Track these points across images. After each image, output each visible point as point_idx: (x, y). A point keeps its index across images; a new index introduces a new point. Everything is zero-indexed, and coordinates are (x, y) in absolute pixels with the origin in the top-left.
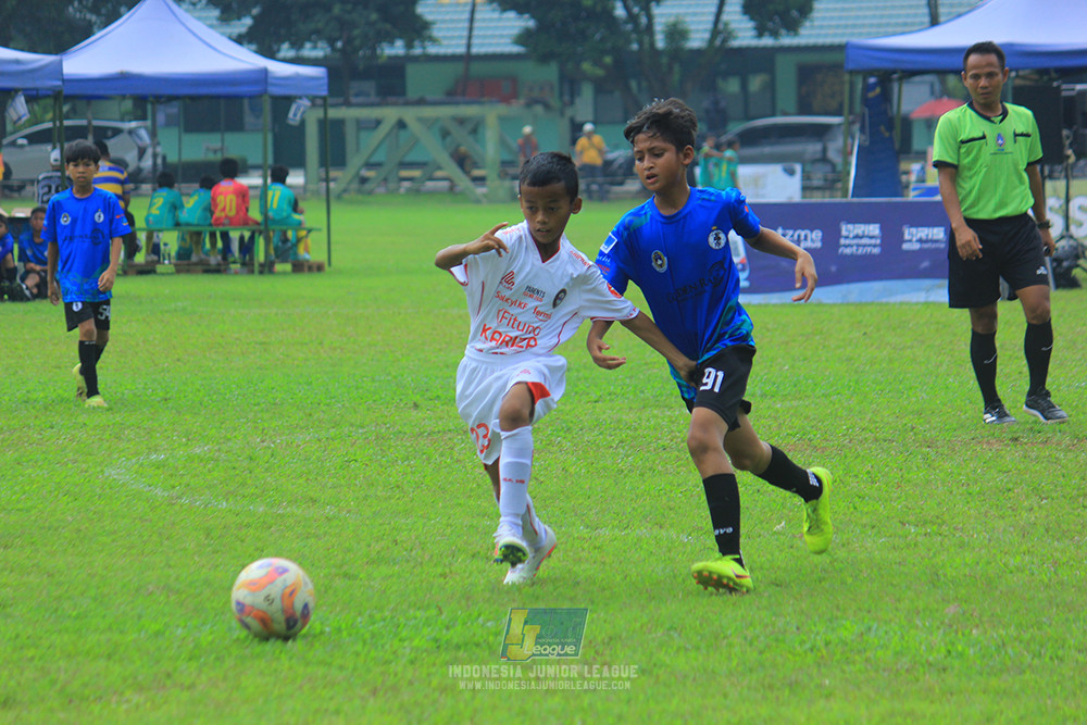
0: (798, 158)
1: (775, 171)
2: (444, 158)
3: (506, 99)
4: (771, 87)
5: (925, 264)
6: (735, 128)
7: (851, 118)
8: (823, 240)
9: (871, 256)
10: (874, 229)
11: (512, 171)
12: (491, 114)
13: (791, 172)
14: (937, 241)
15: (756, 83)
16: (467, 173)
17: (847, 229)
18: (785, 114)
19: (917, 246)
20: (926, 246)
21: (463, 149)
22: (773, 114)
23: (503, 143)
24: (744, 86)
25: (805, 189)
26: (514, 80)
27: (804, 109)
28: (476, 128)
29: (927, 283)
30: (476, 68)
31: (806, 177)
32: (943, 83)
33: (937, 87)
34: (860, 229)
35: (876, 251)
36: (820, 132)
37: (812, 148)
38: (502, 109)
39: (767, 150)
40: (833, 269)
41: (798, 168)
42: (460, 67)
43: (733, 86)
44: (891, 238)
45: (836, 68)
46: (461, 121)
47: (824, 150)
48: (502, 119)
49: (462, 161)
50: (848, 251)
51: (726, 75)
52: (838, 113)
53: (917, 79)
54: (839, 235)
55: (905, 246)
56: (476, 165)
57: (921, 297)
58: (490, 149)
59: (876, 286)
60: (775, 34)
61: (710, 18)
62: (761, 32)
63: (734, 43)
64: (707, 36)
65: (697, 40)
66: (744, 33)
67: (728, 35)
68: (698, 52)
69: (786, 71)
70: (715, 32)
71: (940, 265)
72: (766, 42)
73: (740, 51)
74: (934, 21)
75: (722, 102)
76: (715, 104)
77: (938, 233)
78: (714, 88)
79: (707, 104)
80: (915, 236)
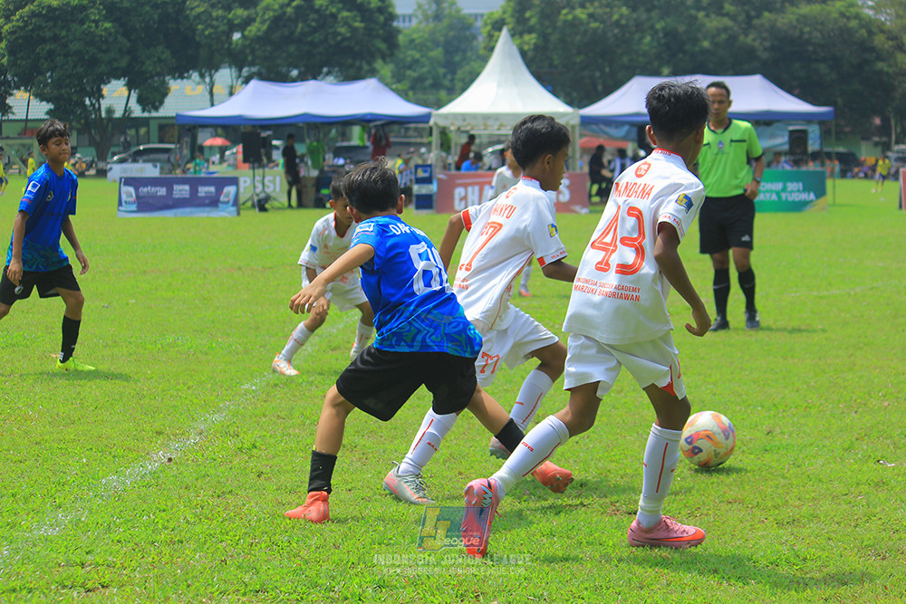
0: (159, 161)
1: (149, 166)
4: (148, 133)
5: (207, 201)
6: (134, 149)
7: (178, 146)
8: (167, 192)
9: (185, 199)
10: (187, 187)
13: (156, 166)
14: (211, 193)
15: (143, 131)
16: (26, 166)
17: (175, 187)
18: (153, 143)
21: (24, 157)
22: (149, 143)
24: (137, 132)
25: (161, 173)
27: (161, 141)
29: (208, 209)
30: (29, 125)
31: (162, 169)
32: (216, 131)
33: (214, 133)
34: (181, 187)
36: (167, 151)
37: (165, 156)
39: (145, 157)
40: (171, 203)
41: (158, 164)
42: (23, 125)
43: (132, 132)
44: (194, 191)
45: (173, 125)
46: (24, 145)
47: (169, 158)
49: (24, 162)
50: (176, 196)
51: (130, 128)
52: (173, 143)
53: (205, 130)
54: (173, 189)
55: (199, 195)
57: (206, 215)
59: (188, 210)
60: (149, 112)
61: (124, 106)
62: (144, 111)
63: (133, 115)
64: (122, 112)
65: (118, 114)
66: (137, 111)
67: (131, 112)
68: (119, 119)
69: (154, 127)
70: (125, 111)
71: (214, 202)
72: (146, 115)
73: (135, 118)
74: (212, 105)
75: (128, 139)
76: (126, 139)
77: (212, 189)
78: (125, 133)
79: (122, 139)
80: (204, 191)
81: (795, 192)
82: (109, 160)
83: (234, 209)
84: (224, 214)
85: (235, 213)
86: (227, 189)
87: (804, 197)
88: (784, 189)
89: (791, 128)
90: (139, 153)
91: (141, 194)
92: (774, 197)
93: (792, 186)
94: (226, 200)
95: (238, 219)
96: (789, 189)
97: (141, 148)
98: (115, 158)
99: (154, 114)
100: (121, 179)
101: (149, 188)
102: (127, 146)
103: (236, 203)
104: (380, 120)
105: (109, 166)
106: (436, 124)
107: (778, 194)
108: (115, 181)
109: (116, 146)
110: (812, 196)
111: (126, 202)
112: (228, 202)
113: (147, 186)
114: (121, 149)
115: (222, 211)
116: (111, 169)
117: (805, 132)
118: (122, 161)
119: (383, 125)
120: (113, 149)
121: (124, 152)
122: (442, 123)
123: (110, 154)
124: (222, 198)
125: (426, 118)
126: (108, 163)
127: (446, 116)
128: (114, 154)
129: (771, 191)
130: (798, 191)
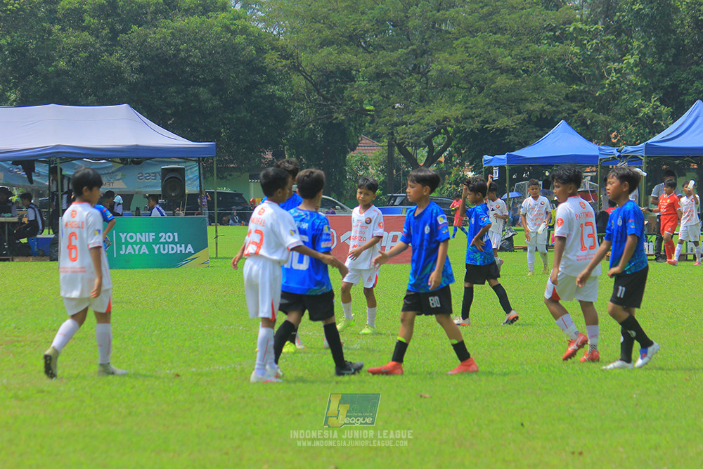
81: (170, 243)
87: (180, 249)
88: (157, 241)
89: (164, 166)
92: (144, 249)
93: (164, 237)
96: (162, 240)
107: (149, 245)
110: (190, 248)
117: (181, 171)
129: (141, 243)
130: (173, 242)
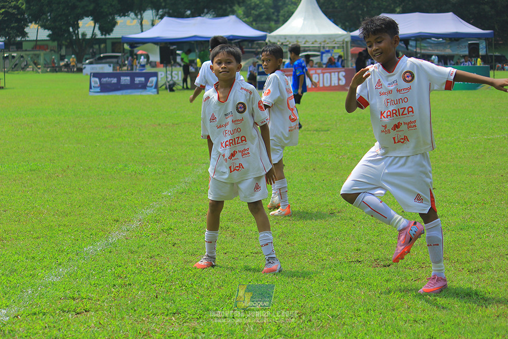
0: (112, 63)
1: (106, 66)
2: (32, 63)
3: (45, 50)
4: (106, 47)
5: (140, 86)
6: (97, 56)
7: (123, 54)
8: (117, 81)
9: (127, 85)
10: (128, 78)
11: (47, 66)
12: (42, 53)
13: (110, 66)
14: (142, 81)
15: (102, 46)
16: (37, 66)
17: (122, 78)
18: (109, 53)
19: (138, 82)
20: (141, 82)
21: (35, 61)
22: (106, 53)
23: (45, 59)
24: (100, 47)
25: (113, 70)
26: (47, 46)
27: (113, 52)
28: (38, 56)
29: (140, 90)
30: (38, 43)
34: (125, 78)
35: (129, 83)
37: (115, 60)
38: (44, 52)
39: (104, 61)
40: (119, 87)
41: (112, 65)
42: (35, 43)
43: (97, 47)
44: (132, 80)
45: (120, 43)
46: (35, 55)
47: (118, 61)
48: (44, 54)
49: (36, 64)
50: (122, 83)
51: (95, 44)
52: (120, 53)
54: (120, 79)
55: (136, 82)
56: (39, 65)
57: (139, 93)
58: (41, 61)
59: (129, 91)
60: (105, 35)
61: (92, 32)
62: (102, 35)
63: (97, 37)
64: (91, 35)
65: (89, 36)
66: (99, 35)
67: (96, 35)
68: (89, 39)
69: (109, 43)
70: (93, 35)
71: (143, 86)
72: (103, 37)
73: (99, 39)
74: (142, 31)
75: (95, 50)
76: (93, 51)
77: (143, 79)
78: (92, 47)
79: (91, 51)
80: (138, 80)
82: (83, 63)
83: (155, 90)
84: (150, 93)
85: (156, 93)
86: (151, 79)
89: (469, 42)
90: (101, 58)
91: (102, 82)
94: (151, 85)
95: (157, 96)
97: (102, 55)
98: (87, 61)
99: (108, 36)
100: (91, 74)
101: (107, 79)
102: (94, 55)
103: (156, 87)
104: (238, 39)
105: (84, 66)
106: (269, 41)
108: (87, 75)
109: (88, 54)
111: (94, 87)
112: (152, 86)
113: (106, 78)
114: (90, 56)
115: (149, 91)
116: (85, 68)
117: (478, 44)
118: (91, 63)
119: (239, 42)
120: (86, 56)
121: (92, 58)
122: (273, 41)
123: (84, 60)
124: (149, 84)
125: (264, 38)
126: (83, 64)
127: (275, 37)
128: (87, 59)
